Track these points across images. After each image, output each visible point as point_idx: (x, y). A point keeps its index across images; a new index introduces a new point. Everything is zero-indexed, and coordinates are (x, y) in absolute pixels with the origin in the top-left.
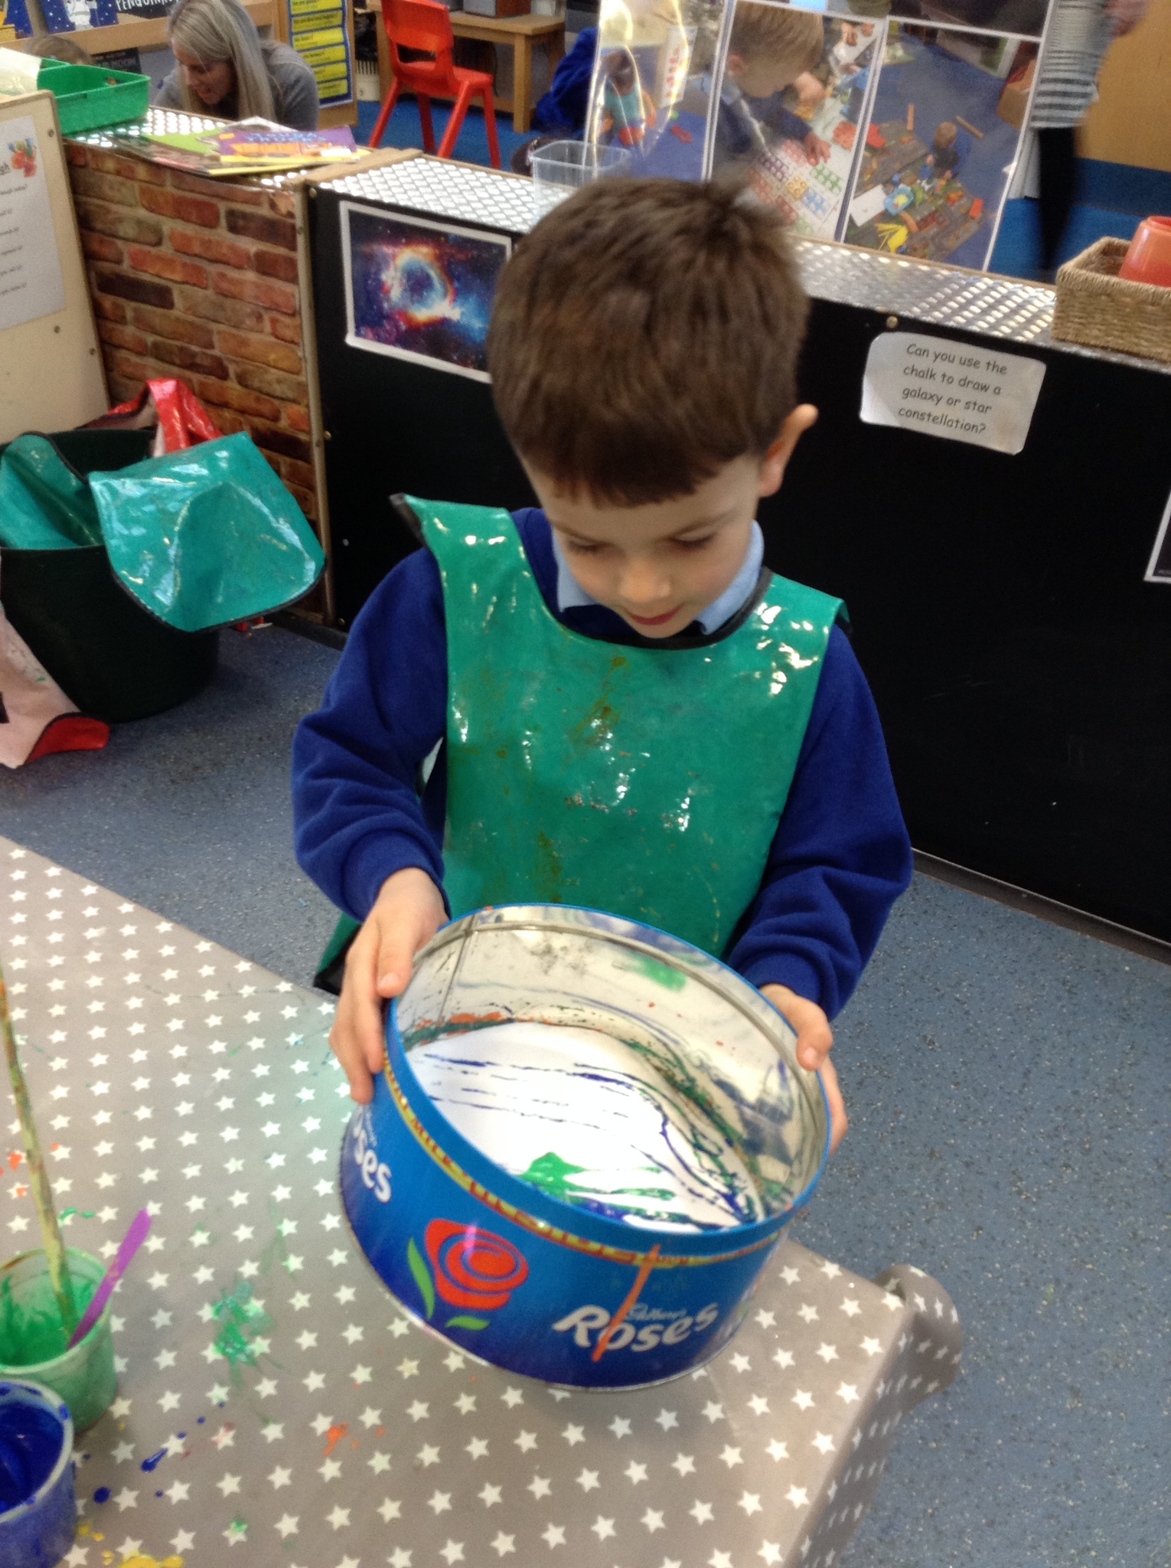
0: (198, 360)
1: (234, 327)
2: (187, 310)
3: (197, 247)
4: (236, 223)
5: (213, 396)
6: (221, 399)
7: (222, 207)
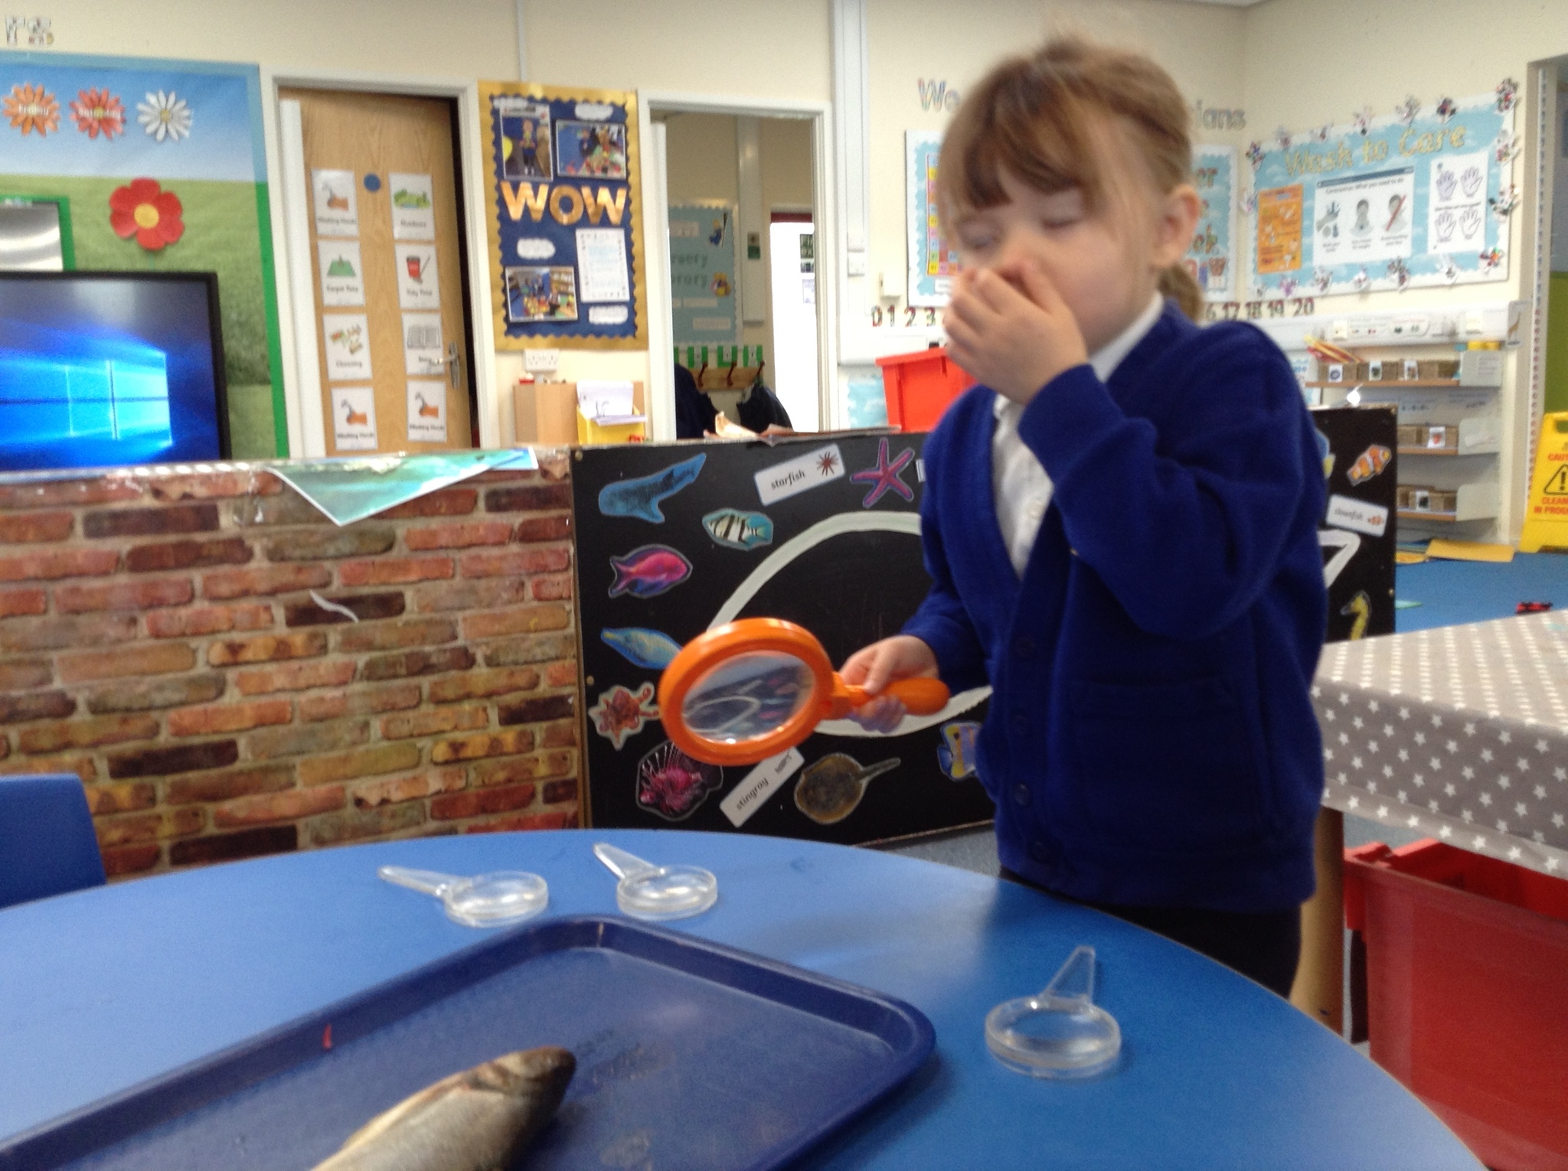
0: (434, 660)
1: (489, 606)
2: (422, 609)
3: (444, 539)
4: (498, 502)
5: (450, 692)
6: (461, 692)
7: (482, 491)
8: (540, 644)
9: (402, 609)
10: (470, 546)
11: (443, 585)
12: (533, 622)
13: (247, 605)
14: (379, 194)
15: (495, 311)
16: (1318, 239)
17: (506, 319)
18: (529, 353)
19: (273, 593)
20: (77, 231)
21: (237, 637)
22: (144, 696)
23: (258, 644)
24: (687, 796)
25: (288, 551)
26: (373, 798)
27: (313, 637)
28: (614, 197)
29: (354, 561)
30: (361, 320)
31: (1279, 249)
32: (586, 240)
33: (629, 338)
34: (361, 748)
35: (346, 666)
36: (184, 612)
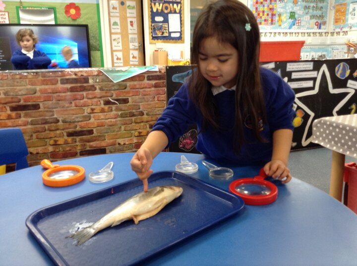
0: (135, 114)
2: (133, 102)
3: (137, 87)
4: (149, 78)
5: (138, 121)
6: (141, 121)
7: (146, 75)
8: (158, 111)
9: (128, 102)
10: (143, 88)
11: (137, 97)
12: (157, 106)
13: (95, 100)
14: (124, 6)
15: (150, 34)
16: (350, 16)
17: (152, 36)
18: (157, 44)
19: (101, 98)
20: (58, 15)
21: (93, 107)
22: (74, 119)
23: (98, 109)
24: (190, 146)
25: (104, 89)
26: (122, 143)
27: (109, 107)
28: (178, 6)
29: (118, 91)
30: (119, 36)
31: (340, 19)
32: (171, 16)
33: (180, 40)
34: (120, 132)
35: (116, 114)
36: (82, 101)
